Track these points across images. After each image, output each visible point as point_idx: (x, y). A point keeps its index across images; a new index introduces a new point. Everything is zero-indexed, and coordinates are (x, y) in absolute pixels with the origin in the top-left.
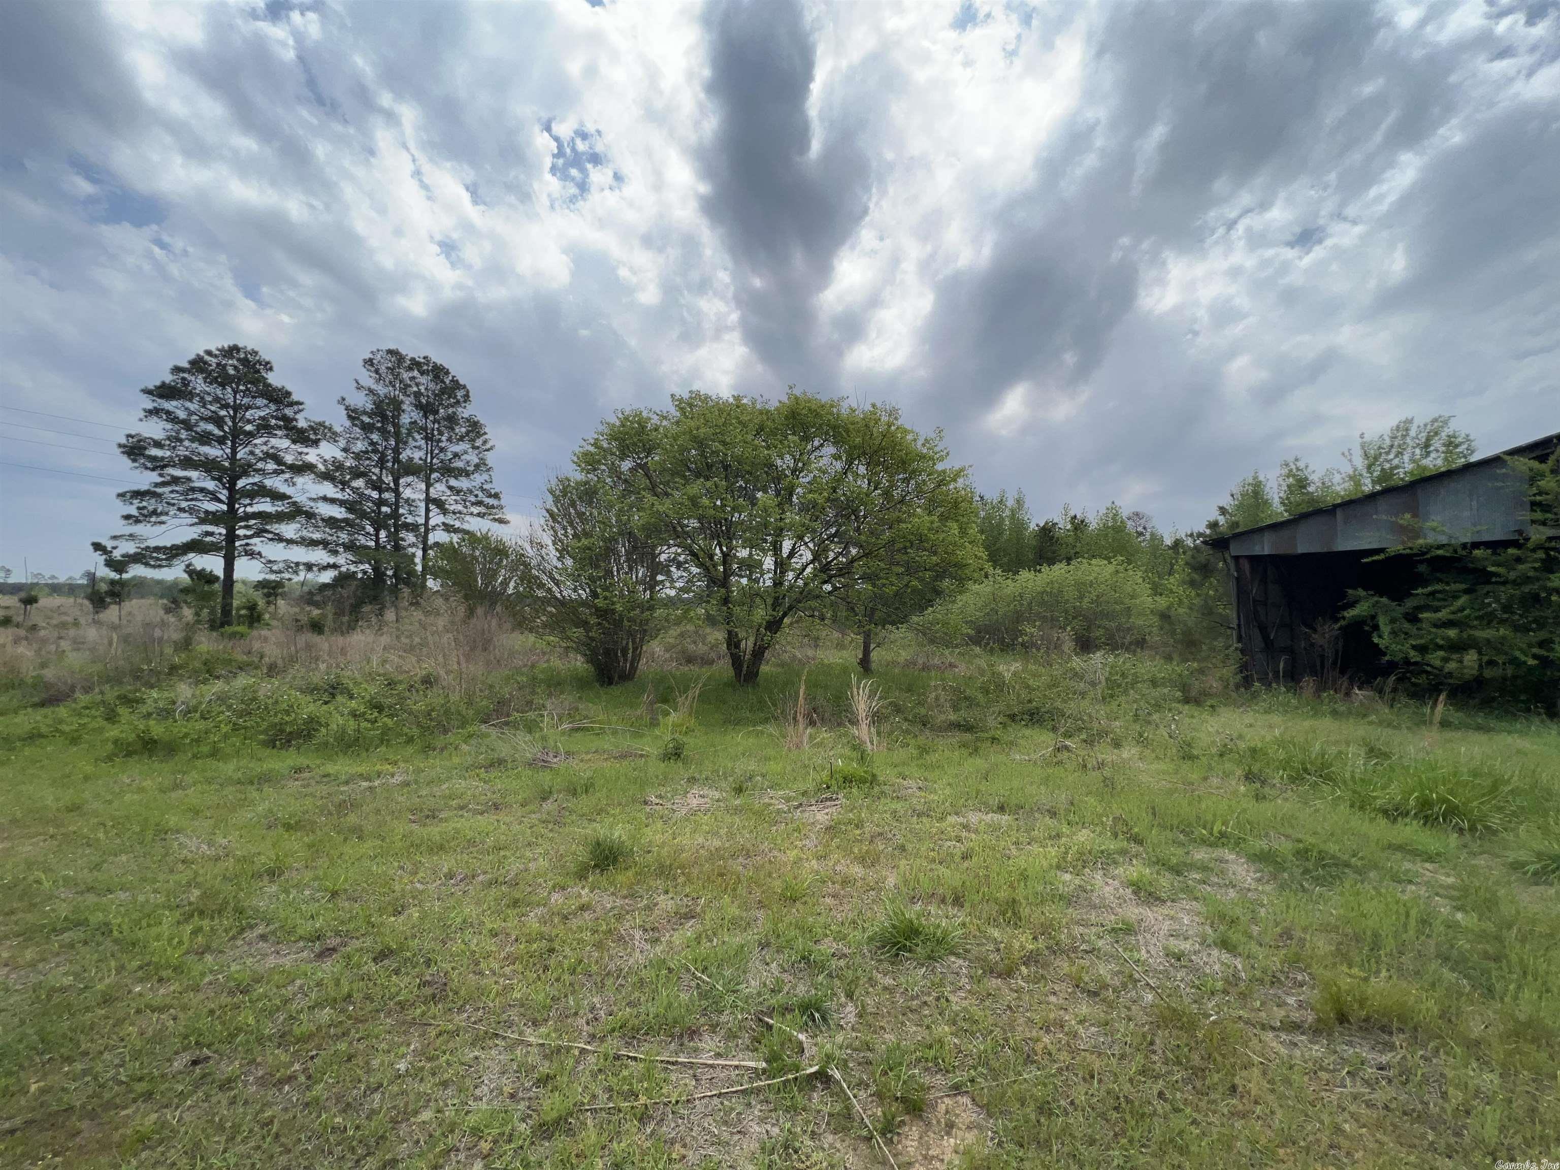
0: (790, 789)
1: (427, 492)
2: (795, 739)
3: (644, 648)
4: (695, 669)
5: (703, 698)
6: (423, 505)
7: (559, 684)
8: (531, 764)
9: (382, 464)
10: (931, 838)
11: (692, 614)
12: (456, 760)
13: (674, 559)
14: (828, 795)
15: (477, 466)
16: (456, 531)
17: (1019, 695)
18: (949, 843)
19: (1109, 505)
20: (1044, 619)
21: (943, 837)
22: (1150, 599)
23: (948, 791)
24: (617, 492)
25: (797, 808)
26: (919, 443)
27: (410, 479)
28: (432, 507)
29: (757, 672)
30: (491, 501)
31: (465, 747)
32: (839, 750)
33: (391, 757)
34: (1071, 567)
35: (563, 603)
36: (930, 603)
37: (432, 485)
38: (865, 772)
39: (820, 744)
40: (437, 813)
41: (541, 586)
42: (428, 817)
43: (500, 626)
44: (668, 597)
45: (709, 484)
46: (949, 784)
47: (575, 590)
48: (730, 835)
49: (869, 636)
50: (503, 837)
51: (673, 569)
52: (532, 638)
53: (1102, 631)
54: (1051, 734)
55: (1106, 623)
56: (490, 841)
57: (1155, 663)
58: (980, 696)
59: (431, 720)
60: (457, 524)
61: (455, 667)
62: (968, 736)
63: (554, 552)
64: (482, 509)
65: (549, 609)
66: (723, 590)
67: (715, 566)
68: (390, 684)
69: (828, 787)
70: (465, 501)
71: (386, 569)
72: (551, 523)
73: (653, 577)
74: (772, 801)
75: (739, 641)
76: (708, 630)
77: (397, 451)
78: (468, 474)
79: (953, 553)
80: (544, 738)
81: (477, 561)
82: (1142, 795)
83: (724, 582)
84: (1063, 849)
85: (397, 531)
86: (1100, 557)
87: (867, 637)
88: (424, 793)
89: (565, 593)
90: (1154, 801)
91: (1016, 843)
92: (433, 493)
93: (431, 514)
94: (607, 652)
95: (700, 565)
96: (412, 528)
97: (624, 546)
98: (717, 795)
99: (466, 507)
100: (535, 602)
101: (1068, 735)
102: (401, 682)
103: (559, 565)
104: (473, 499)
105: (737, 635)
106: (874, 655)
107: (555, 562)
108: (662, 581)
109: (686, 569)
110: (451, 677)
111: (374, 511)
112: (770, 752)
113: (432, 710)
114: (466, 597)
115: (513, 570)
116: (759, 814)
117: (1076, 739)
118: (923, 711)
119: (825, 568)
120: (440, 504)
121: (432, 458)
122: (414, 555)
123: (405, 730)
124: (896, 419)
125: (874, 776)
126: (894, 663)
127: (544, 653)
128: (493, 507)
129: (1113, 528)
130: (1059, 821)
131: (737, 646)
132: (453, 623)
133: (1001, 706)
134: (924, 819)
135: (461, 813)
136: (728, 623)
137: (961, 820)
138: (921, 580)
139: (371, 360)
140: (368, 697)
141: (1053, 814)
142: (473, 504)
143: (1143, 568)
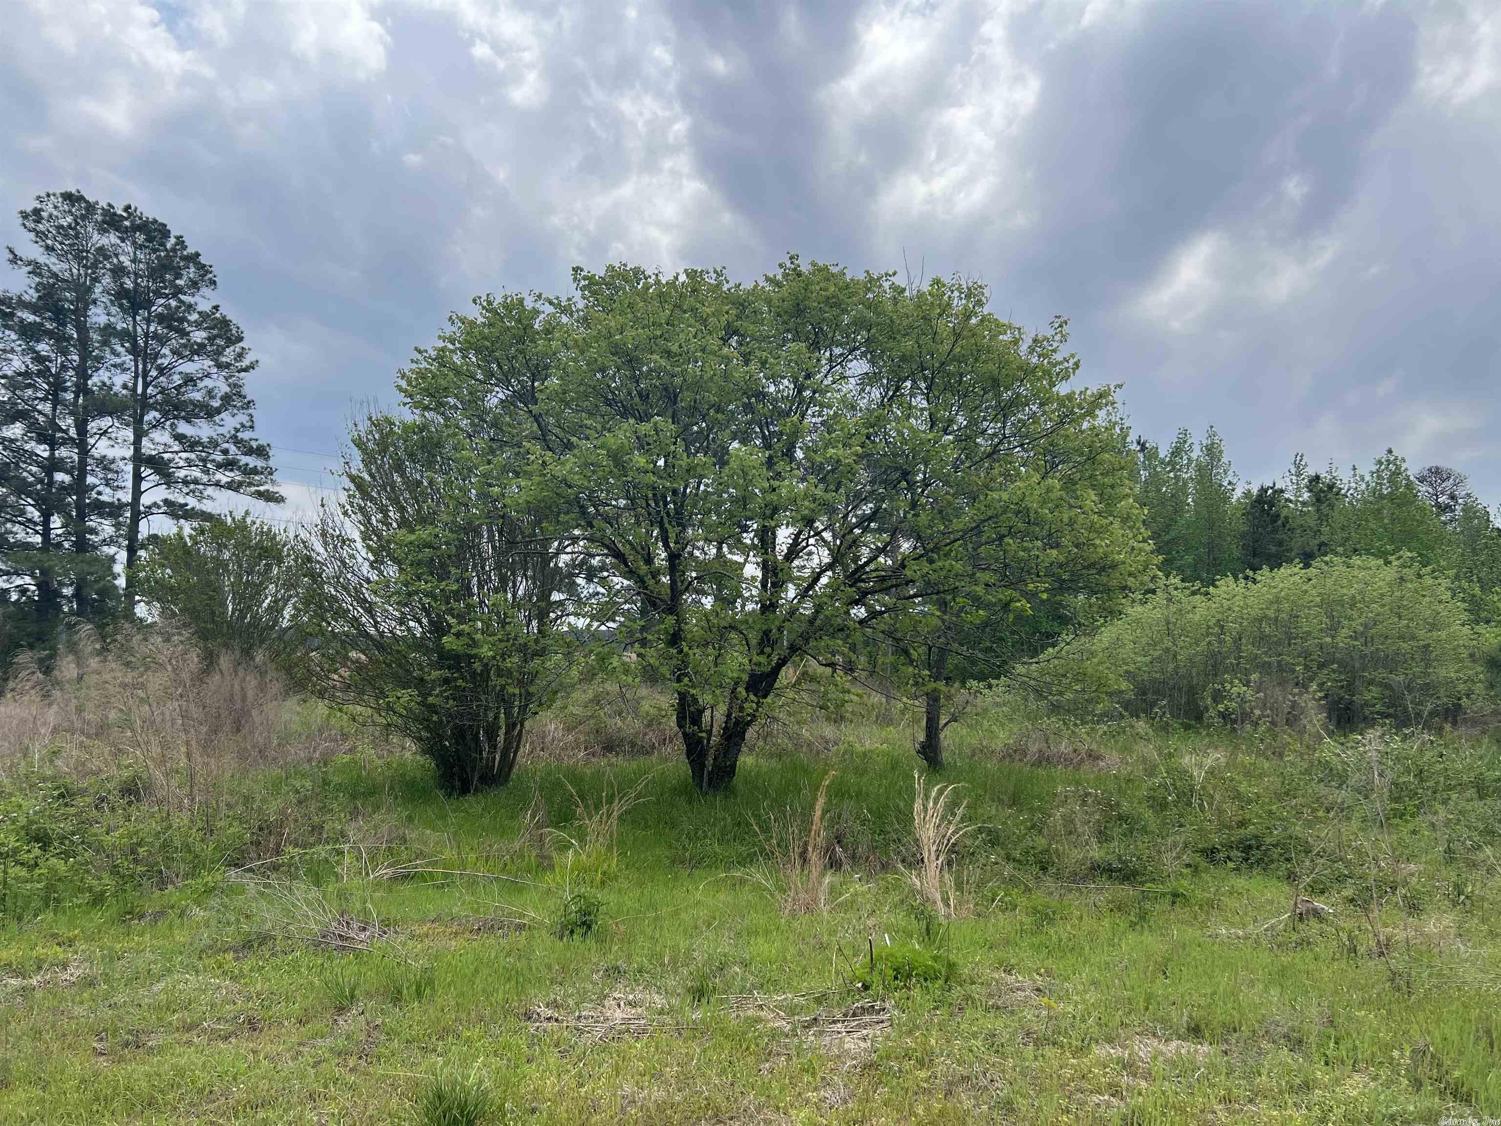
0: (796, 991)
1: (137, 443)
2: (802, 895)
3: (527, 724)
4: (620, 762)
5: (632, 818)
6: (130, 468)
7: (372, 793)
8: (320, 944)
9: (55, 395)
10: (1063, 1086)
11: (615, 662)
12: (181, 936)
13: (583, 562)
14: (866, 1002)
15: (227, 399)
16: (189, 514)
17: (1220, 812)
18: (1096, 1098)
19: (1382, 455)
20: (1265, 668)
21: (1085, 1085)
22: (1466, 630)
23: (1092, 997)
24: (480, 442)
25: (807, 1027)
26: (1024, 348)
27: (106, 422)
28: (146, 472)
29: (733, 766)
30: (252, 461)
31: (199, 914)
32: (886, 916)
33: (63, 931)
34: (1312, 571)
35: (379, 644)
36: (1050, 638)
37: (146, 433)
38: (935, 959)
39: (851, 905)
40: (144, 1038)
41: (341, 613)
42: (127, 1044)
43: (262, 688)
44: (573, 630)
45: (645, 428)
46: (1094, 983)
47: (402, 621)
48: (685, 1080)
49: (936, 700)
50: (264, 1084)
51: (580, 581)
52: (321, 708)
53: (1375, 691)
54: (1286, 888)
55: (1381, 674)
56: (239, 1092)
57: (1480, 751)
58: (1148, 814)
59: (136, 861)
60: (192, 502)
61: (183, 763)
62: (1127, 891)
63: (364, 552)
64: (236, 475)
65: (353, 654)
66: (670, 620)
67: (655, 574)
68: (62, 796)
69: (866, 987)
70: (204, 461)
71: (61, 584)
72: (358, 501)
73: (545, 596)
74: (762, 1014)
75: (701, 712)
76: (644, 691)
77: (83, 374)
78: (210, 413)
79: (1089, 543)
80: (342, 895)
81: (226, 570)
82: (1465, 1006)
83: (673, 606)
84: (1317, 1112)
85: (82, 516)
86: (1368, 552)
87: (933, 702)
88: (120, 999)
89: (384, 627)
90: (1488, 1017)
91: (1226, 1100)
92: (148, 448)
93: (144, 486)
94: (460, 734)
95: (630, 573)
96: (113, 510)
97: (491, 539)
98: (659, 1001)
99: (206, 472)
100: (328, 642)
101: (1319, 889)
102: (83, 792)
103: (374, 576)
104: (219, 458)
105: (695, 700)
106: (948, 737)
107: (365, 569)
108: (561, 603)
109: (603, 581)
110: (174, 783)
111: (41, 481)
112: (759, 919)
113: (139, 844)
114: (204, 635)
115: (291, 585)
116: (737, 1038)
117: (1335, 897)
118: (1041, 842)
119: (855, 577)
120: (159, 466)
121: (146, 385)
122: (112, 559)
123: (90, 880)
124: (979, 303)
125: (951, 966)
126: (985, 752)
127: (345, 737)
128: (255, 471)
129: (1391, 497)
130: (1307, 1056)
131: (696, 719)
132: (180, 682)
133: (1188, 833)
134: (1049, 1051)
135: (186, 1037)
136: (679, 680)
137: (1116, 1052)
138: (1031, 596)
139: (37, 212)
140: (23, 821)
141: (1296, 1043)
142: (219, 466)
143: (1452, 573)
